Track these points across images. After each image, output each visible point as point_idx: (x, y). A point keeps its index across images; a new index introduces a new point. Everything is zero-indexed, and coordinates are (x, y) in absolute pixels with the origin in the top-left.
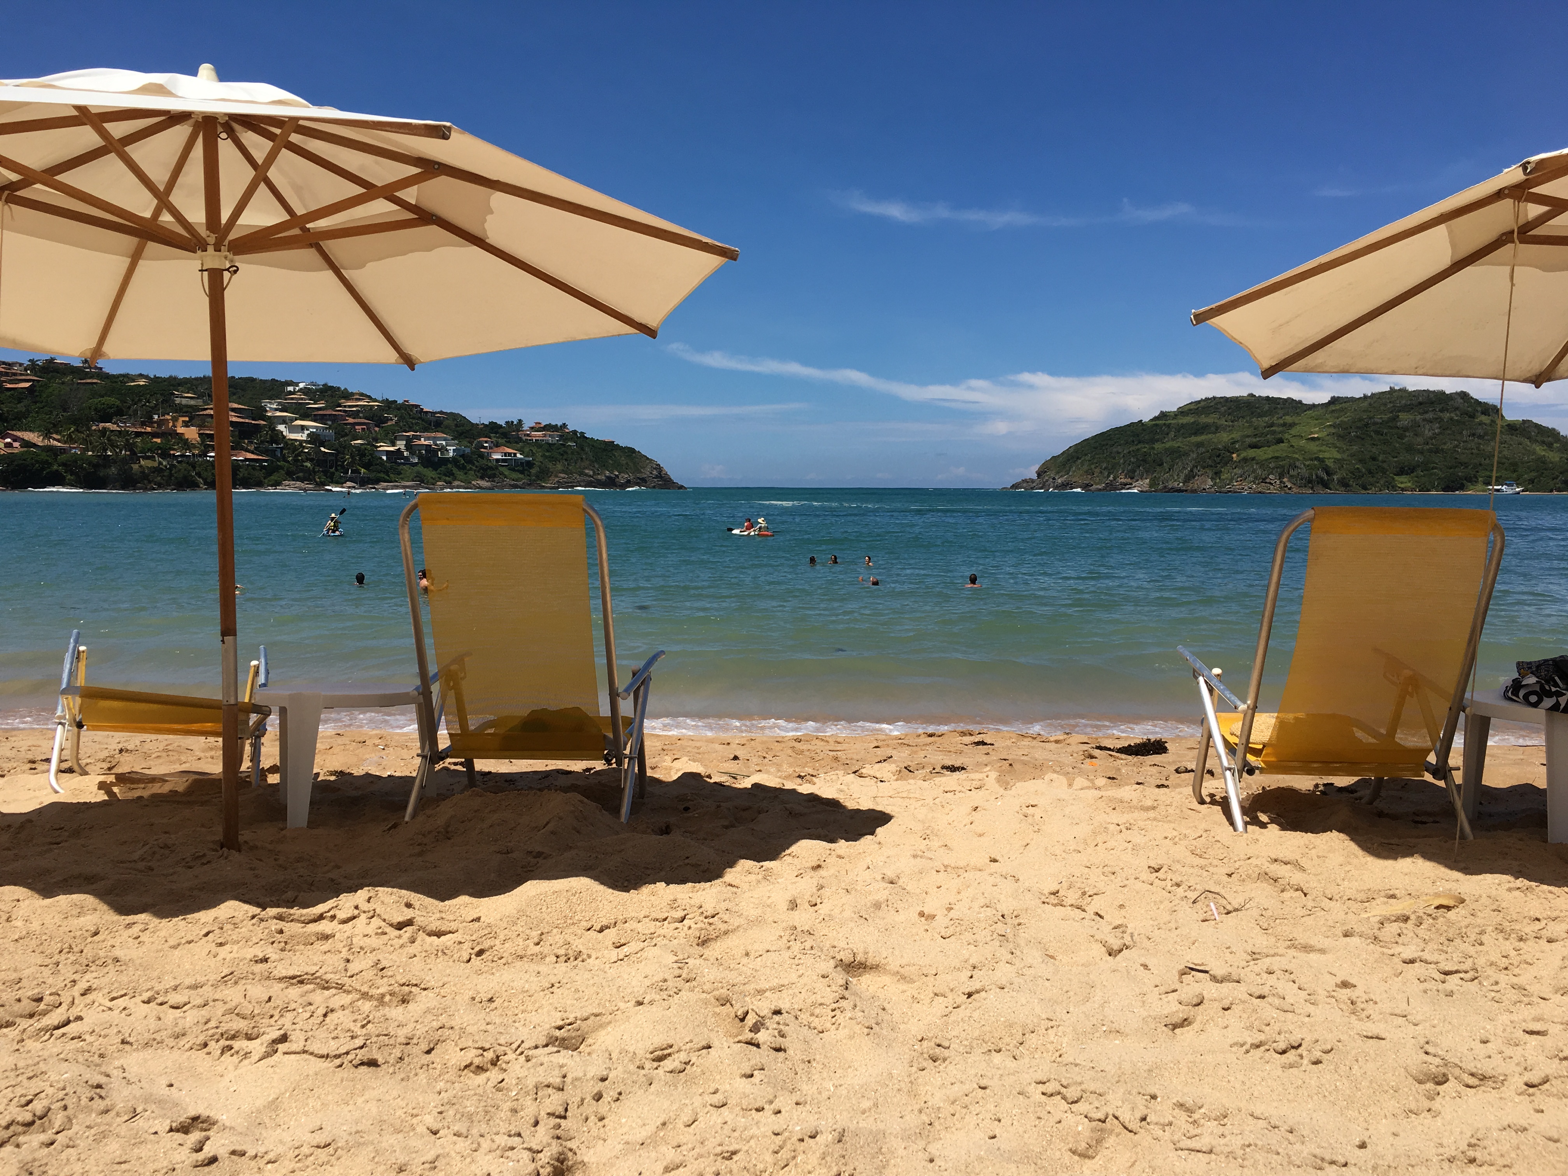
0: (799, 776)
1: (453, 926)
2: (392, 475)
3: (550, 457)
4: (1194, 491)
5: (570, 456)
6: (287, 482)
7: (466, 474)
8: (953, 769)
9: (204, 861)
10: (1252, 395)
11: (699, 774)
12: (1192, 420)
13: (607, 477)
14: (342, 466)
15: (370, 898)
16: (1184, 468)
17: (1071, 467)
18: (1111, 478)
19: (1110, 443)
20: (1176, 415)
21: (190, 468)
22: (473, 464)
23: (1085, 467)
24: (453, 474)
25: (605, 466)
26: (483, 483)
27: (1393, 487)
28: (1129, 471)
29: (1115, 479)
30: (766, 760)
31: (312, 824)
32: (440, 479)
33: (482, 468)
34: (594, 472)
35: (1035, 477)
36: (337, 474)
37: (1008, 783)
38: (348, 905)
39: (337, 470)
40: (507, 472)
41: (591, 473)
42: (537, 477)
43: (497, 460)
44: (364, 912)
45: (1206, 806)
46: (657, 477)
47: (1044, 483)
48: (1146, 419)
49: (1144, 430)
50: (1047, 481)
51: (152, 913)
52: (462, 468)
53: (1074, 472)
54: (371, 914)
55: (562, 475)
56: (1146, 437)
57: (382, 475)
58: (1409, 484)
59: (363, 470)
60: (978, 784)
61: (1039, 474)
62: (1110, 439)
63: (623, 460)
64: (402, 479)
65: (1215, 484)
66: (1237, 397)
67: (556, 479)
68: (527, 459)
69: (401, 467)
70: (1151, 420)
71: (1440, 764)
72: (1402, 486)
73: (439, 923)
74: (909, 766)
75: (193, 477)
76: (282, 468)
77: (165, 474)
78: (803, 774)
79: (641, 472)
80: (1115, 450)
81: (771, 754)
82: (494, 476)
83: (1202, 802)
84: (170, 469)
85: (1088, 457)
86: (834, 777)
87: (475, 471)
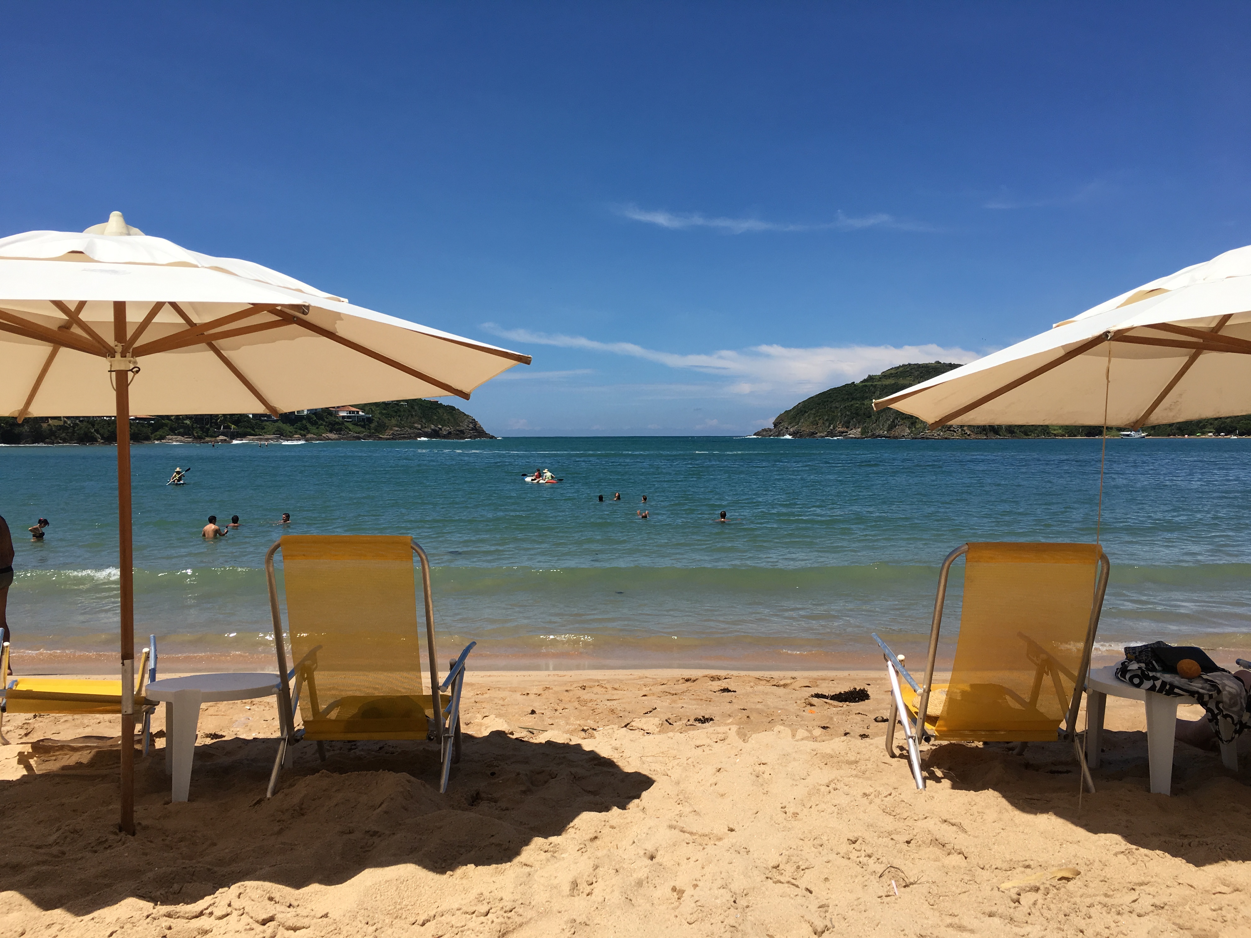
0: (583, 730)
1: (306, 922)
2: (256, 430)
3: (386, 414)
4: (896, 438)
5: (402, 413)
6: (170, 437)
7: (317, 428)
8: (704, 720)
9: (106, 845)
10: (938, 362)
11: (504, 732)
12: (893, 382)
13: (433, 430)
14: (216, 423)
15: (240, 894)
16: (888, 420)
17: (800, 419)
18: (831, 428)
19: (830, 400)
20: (880, 378)
21: (90, 426)
22: (324, 420)
23: (811, 419)
24: (307, 429)
25: (430, 421)
26: (332, 436)
27: (1048, 433)
28: (845, 422)
29: (834, 428)
30: (558, 713)
31: (193, 797)
32: (296, 433)
33: (330, 423)
34: (422, 426)
35: (772, 427)
36: (211, 429)
37: (745, 735)
38: (222, 903)
39: (211, 426)
40: (351, 426)
41: (419, 426)
42: (376, 430)
43: (343, 417)
44: (236, 910)
45: (896, 759)
46: (472, 429)
47: (780, 431)
48: (857, 381)
49: (856, 390)
50: (782, 430)
51: (65, 908)
52: (314, 423)
53: (803, 423)
54: (241, 912)
55: (397, 429)
56: (858, 395)
57: (249, 430)
58: (1060, 431)
59: (233, 426)
60: (722, 736)
61: (776, 425)
62: (830, 397)
63: (446, 416)
64: (265, 433)
65: (912, 432)
66: (927, 364)
67: (391, 432)
68: (367, 416)
69: (264, 423)
70: (862, 382)
71: (1069, 731)
72: (1055, 432)
73: (295, 919)
74: (669, 719)
75: (92, 433)
76: (166, 425)
77: (69, 431)
78: (586, 728)
79: (459, 426)
80: (834, 405)
81: (562, 705)
82: (341, 430)
83: (893, 756)
84: (74, 427)
85: (813, 412)
86: (610, 731)
87: (325, 426)
